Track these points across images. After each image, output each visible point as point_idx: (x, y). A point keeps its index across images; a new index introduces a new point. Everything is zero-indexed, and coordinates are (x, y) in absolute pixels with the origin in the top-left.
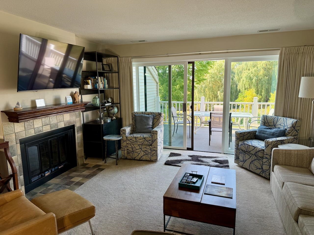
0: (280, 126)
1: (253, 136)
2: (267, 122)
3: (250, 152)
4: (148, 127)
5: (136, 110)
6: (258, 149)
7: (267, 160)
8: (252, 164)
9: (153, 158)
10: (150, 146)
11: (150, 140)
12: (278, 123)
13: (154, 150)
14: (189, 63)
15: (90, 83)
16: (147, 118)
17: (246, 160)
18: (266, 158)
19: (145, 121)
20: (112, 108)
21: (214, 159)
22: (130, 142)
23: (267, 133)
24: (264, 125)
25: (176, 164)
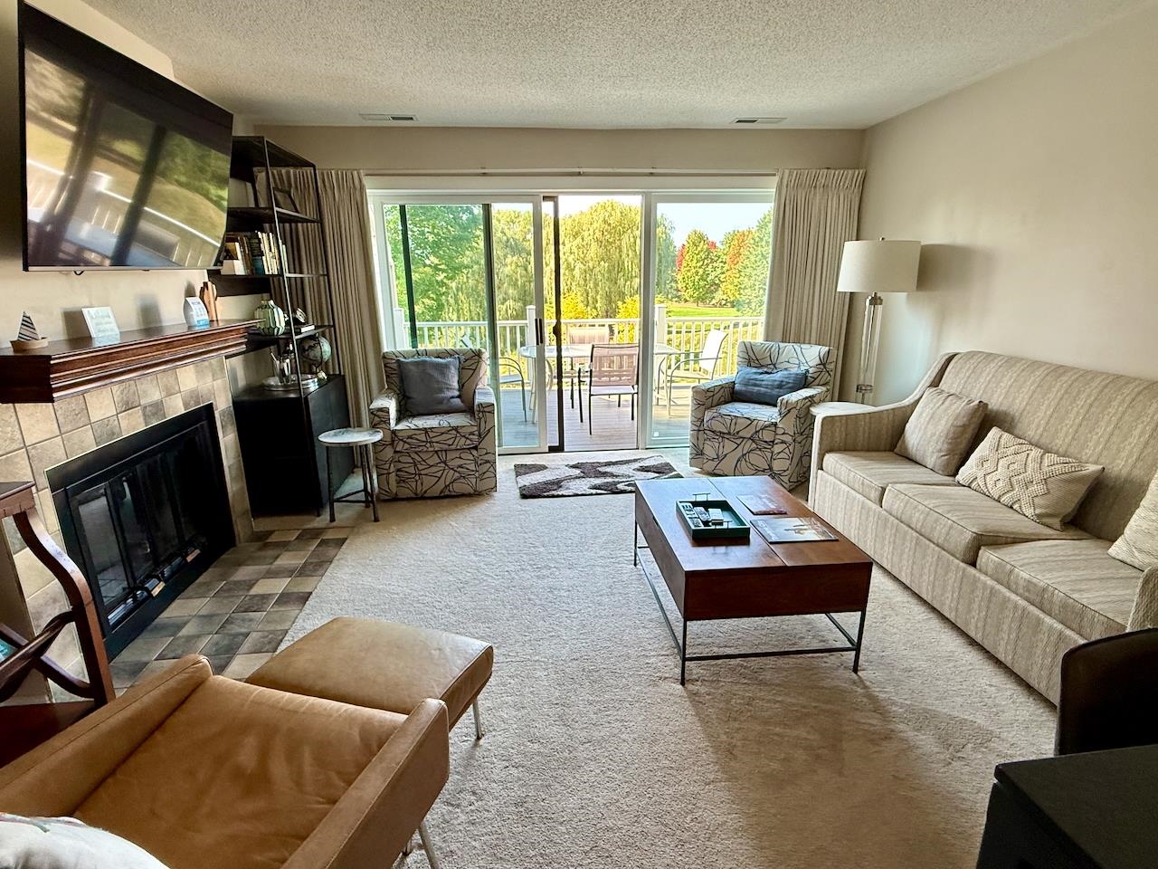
0: (787, 365)
1: (733, 394)
2: (754, 358)
3: (738, 433)
4: (449, 394)
5: (386, 348)
6: (761, 423)
7: (785, 446)
8: (743, 462)
9: (481, 486)
10: (474, 452)
11: (472, 434)
12: (783, 358)
13: (487, 462)
14: (545, 198)
15: (240, 256)
16: (443, 369)
17: (726, 455)
18: (783, 442)
19: (436, 374)
20: (312, 343)
21: (637, 465)
22: (407, 446)
23: (764, 383)
24: (749, 365)
25: (555, 493)
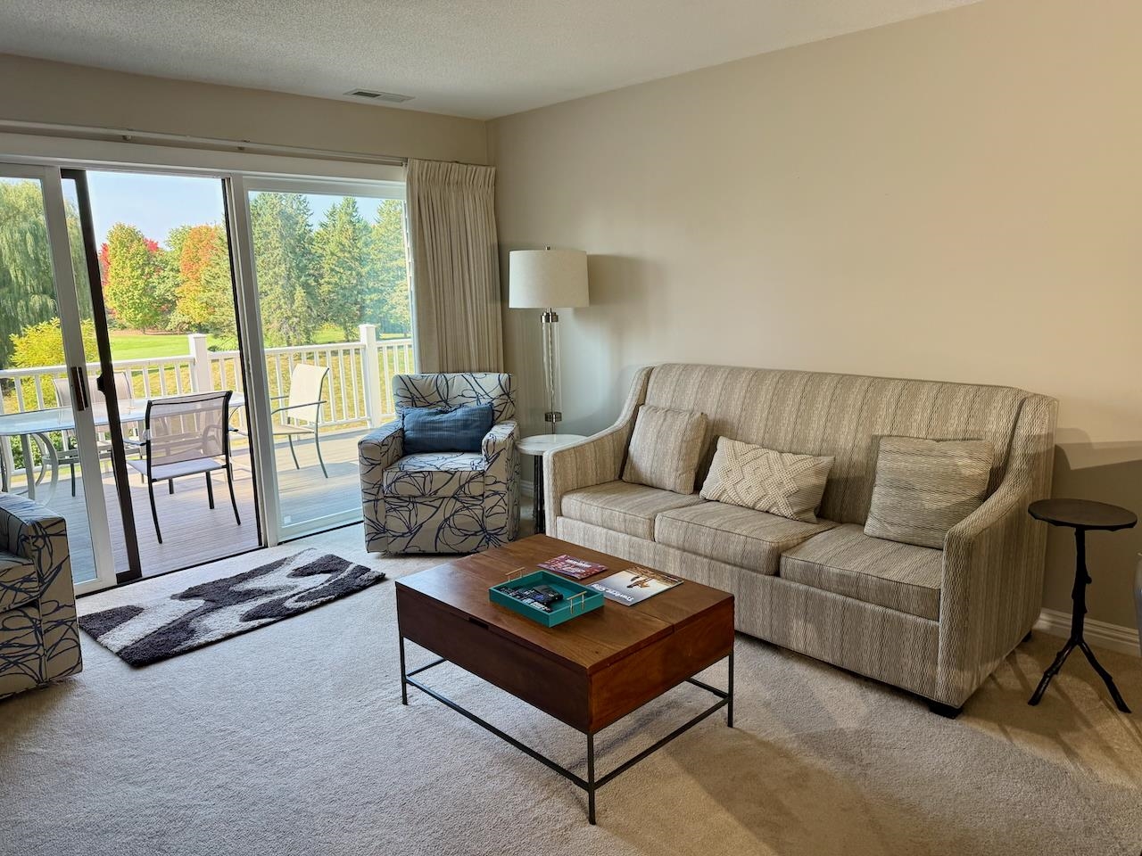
0: (463, 400)
1: (405, 445)
2: (419, 396)
3: (436, 492)
6: (465, 476)
7: (498, 497)
8: (447, 529)
10: (32, 612)
11: (27, 579)
12: (454, 391)
13: (60, 623)
17: (421, 525)
18: (496, 493)
21: (288, 569)
23: (445, 425)
24: (414, 405)
